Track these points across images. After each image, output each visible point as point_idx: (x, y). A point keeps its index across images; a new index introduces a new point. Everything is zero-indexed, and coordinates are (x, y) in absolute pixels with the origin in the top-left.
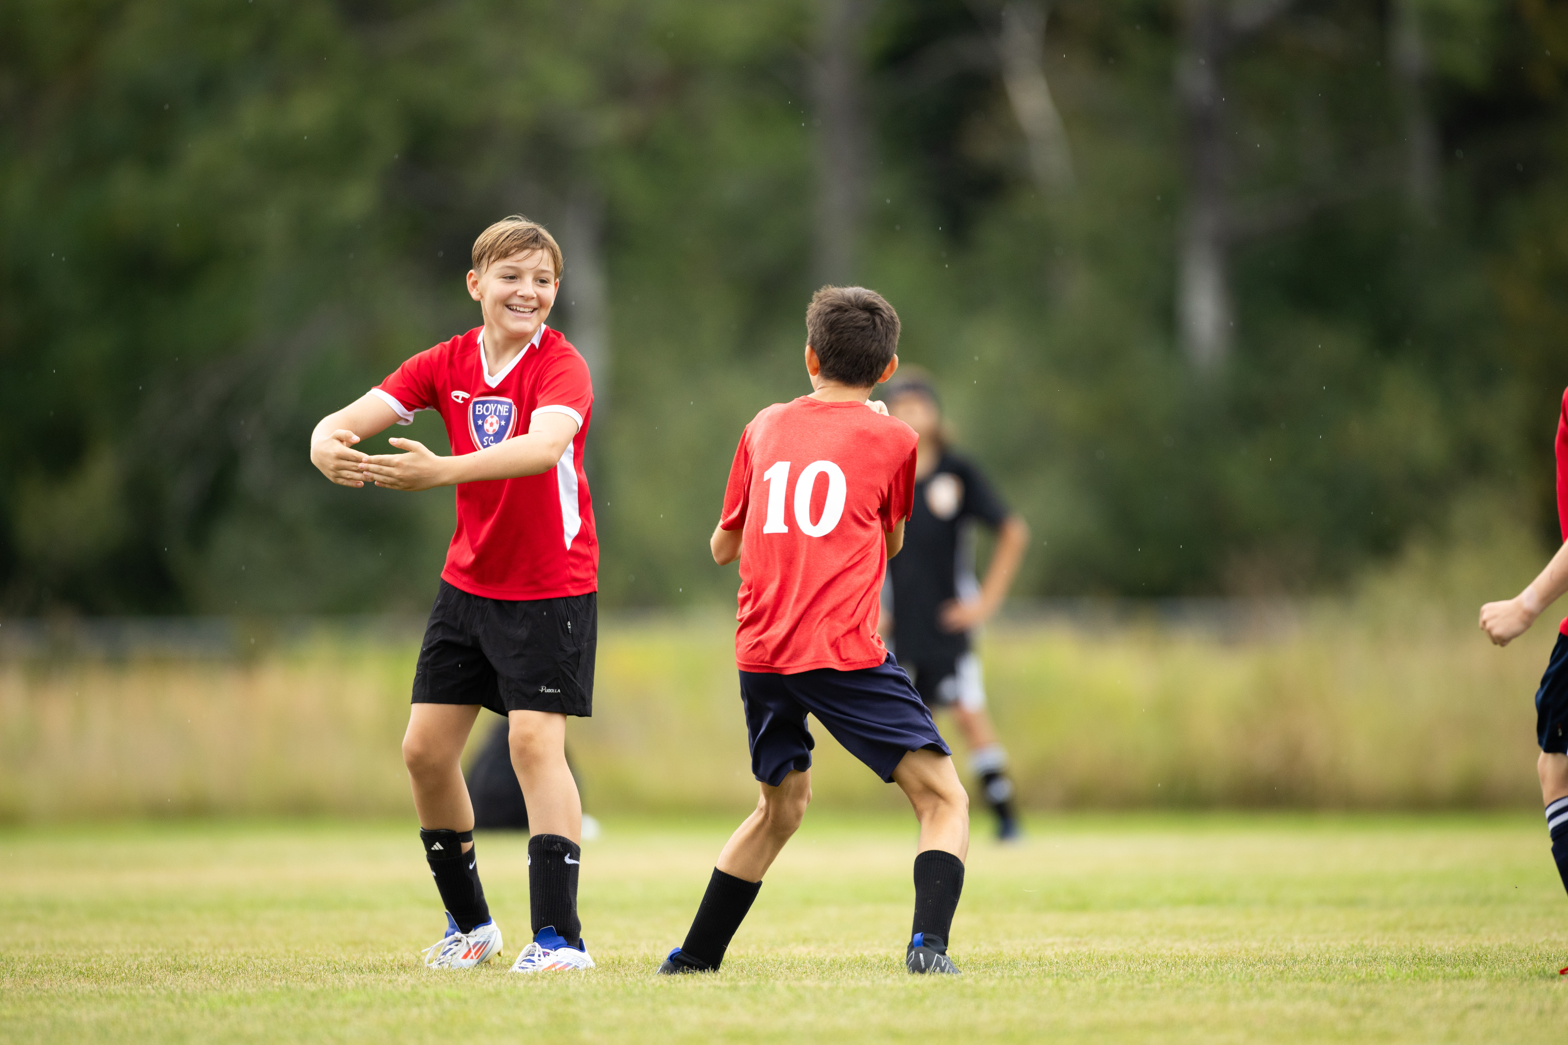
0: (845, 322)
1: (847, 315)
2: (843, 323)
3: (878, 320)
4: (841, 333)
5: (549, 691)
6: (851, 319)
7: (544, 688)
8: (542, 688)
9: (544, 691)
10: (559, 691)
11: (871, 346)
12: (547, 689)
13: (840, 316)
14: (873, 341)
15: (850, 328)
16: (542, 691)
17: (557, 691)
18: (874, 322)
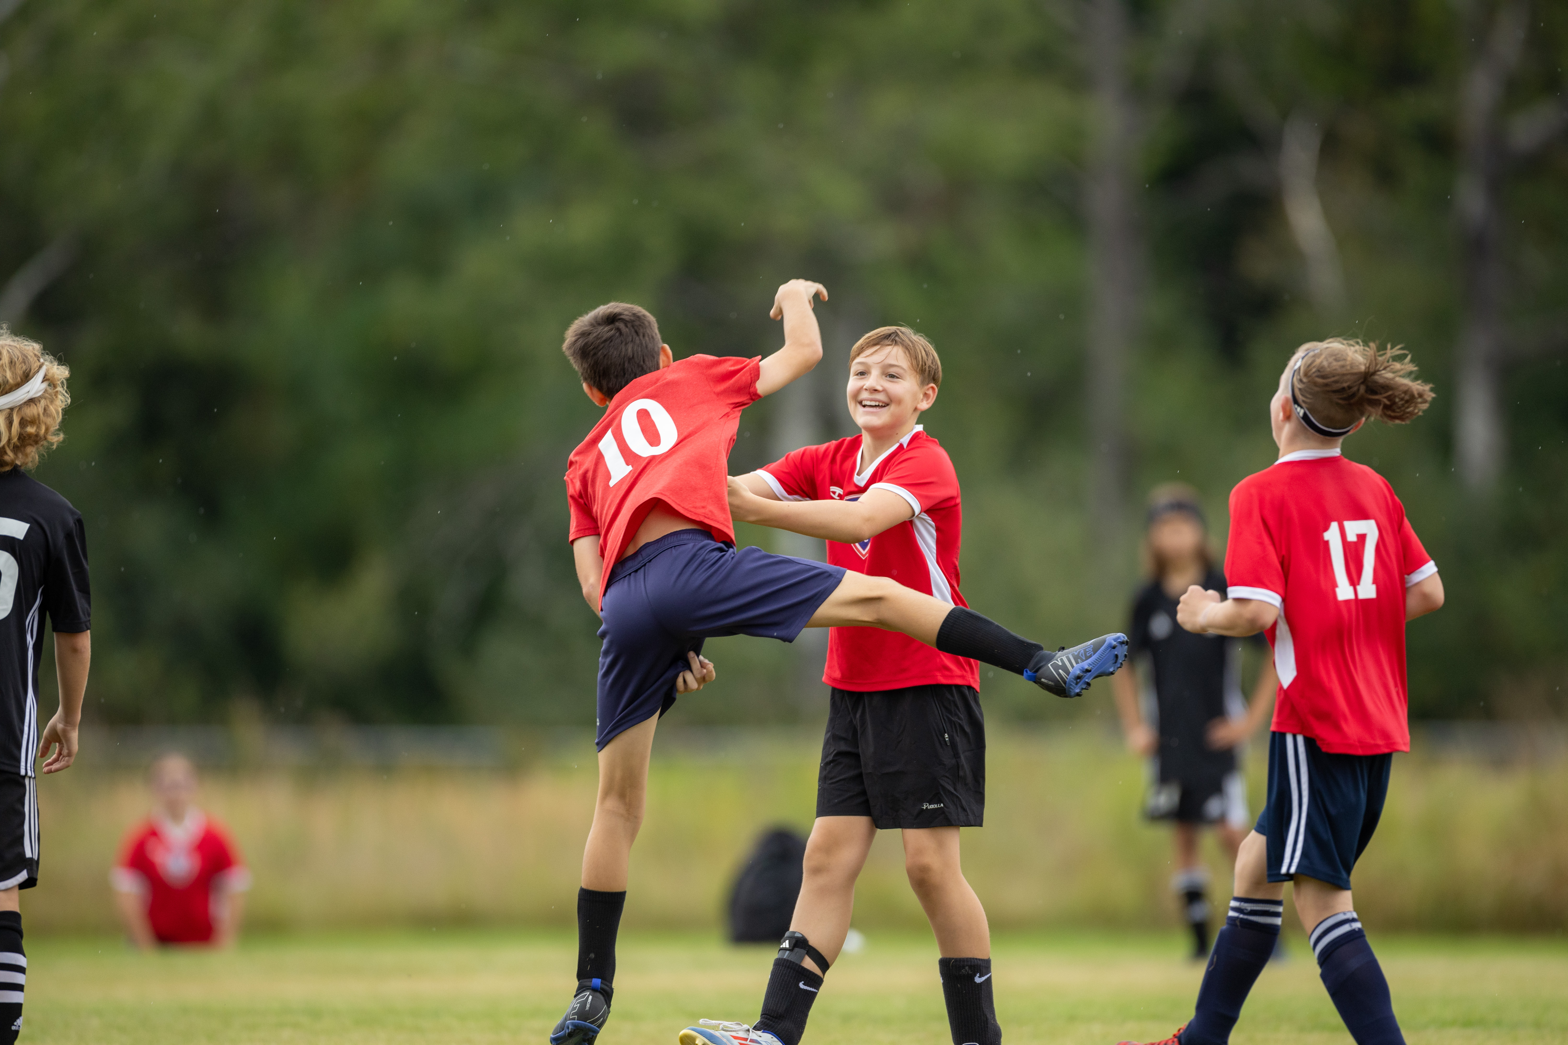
0: (592, 343)
1: (591, 337)
2: (590, 346)
3: (621, 325)
4: (595, 354)
5: (932, 807)
6: (597, 338)
7: (926, 805)
8: (925, 805)
9: (927, 808)
10: (942, 805)
11: (627, 350)
12: (929, 805)
13: (586, 340)
14: (626, 344)
15: (599, 346)
16: (925, 808)
17: (940, 806)
18: (618, 329)
